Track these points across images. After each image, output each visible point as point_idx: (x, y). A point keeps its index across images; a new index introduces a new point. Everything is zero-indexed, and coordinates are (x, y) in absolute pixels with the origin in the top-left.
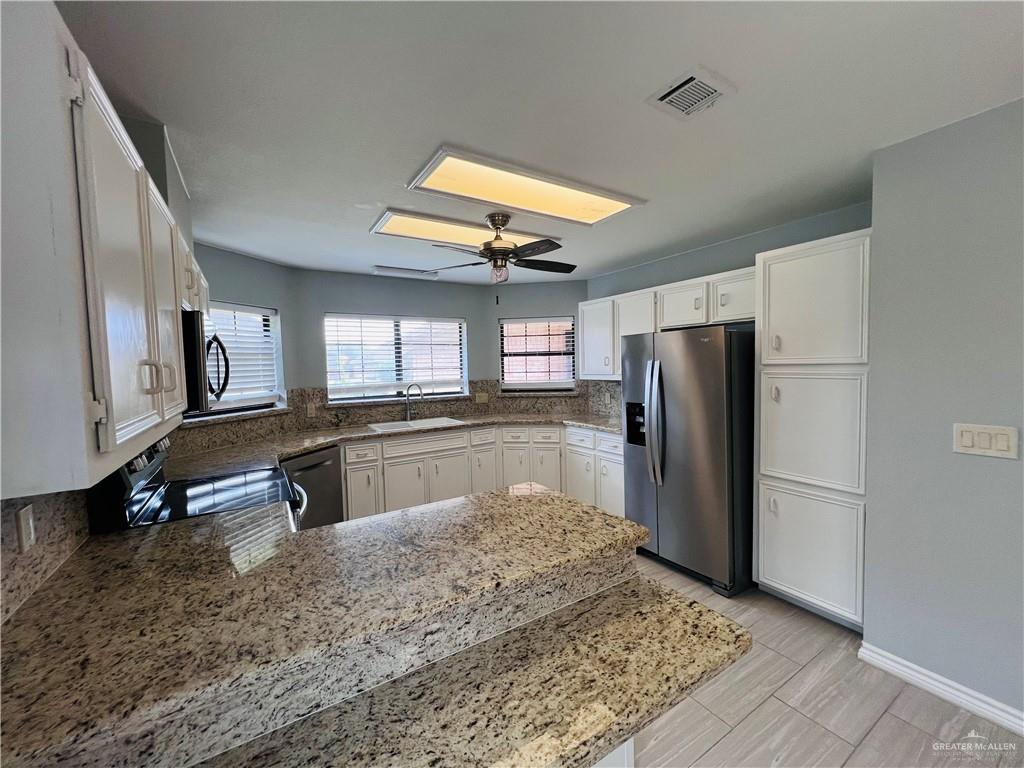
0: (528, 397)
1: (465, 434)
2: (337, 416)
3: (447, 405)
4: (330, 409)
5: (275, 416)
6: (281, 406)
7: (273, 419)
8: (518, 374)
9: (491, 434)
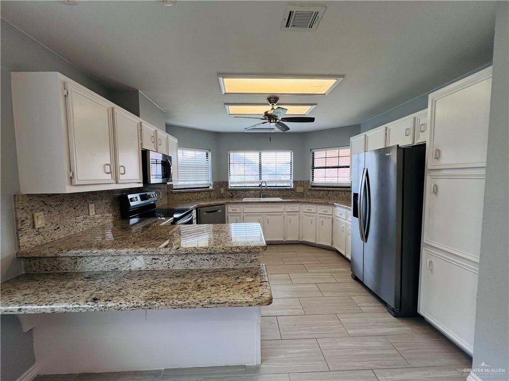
0: (324, 190)
1: (283, 206)
2: (232, 193)
3: (282, 192)
4: (229, 190)
5: (207, 191)
6: (211, 188)
7: (206, 192)
8: (321, 178)
9: (296, 207)
